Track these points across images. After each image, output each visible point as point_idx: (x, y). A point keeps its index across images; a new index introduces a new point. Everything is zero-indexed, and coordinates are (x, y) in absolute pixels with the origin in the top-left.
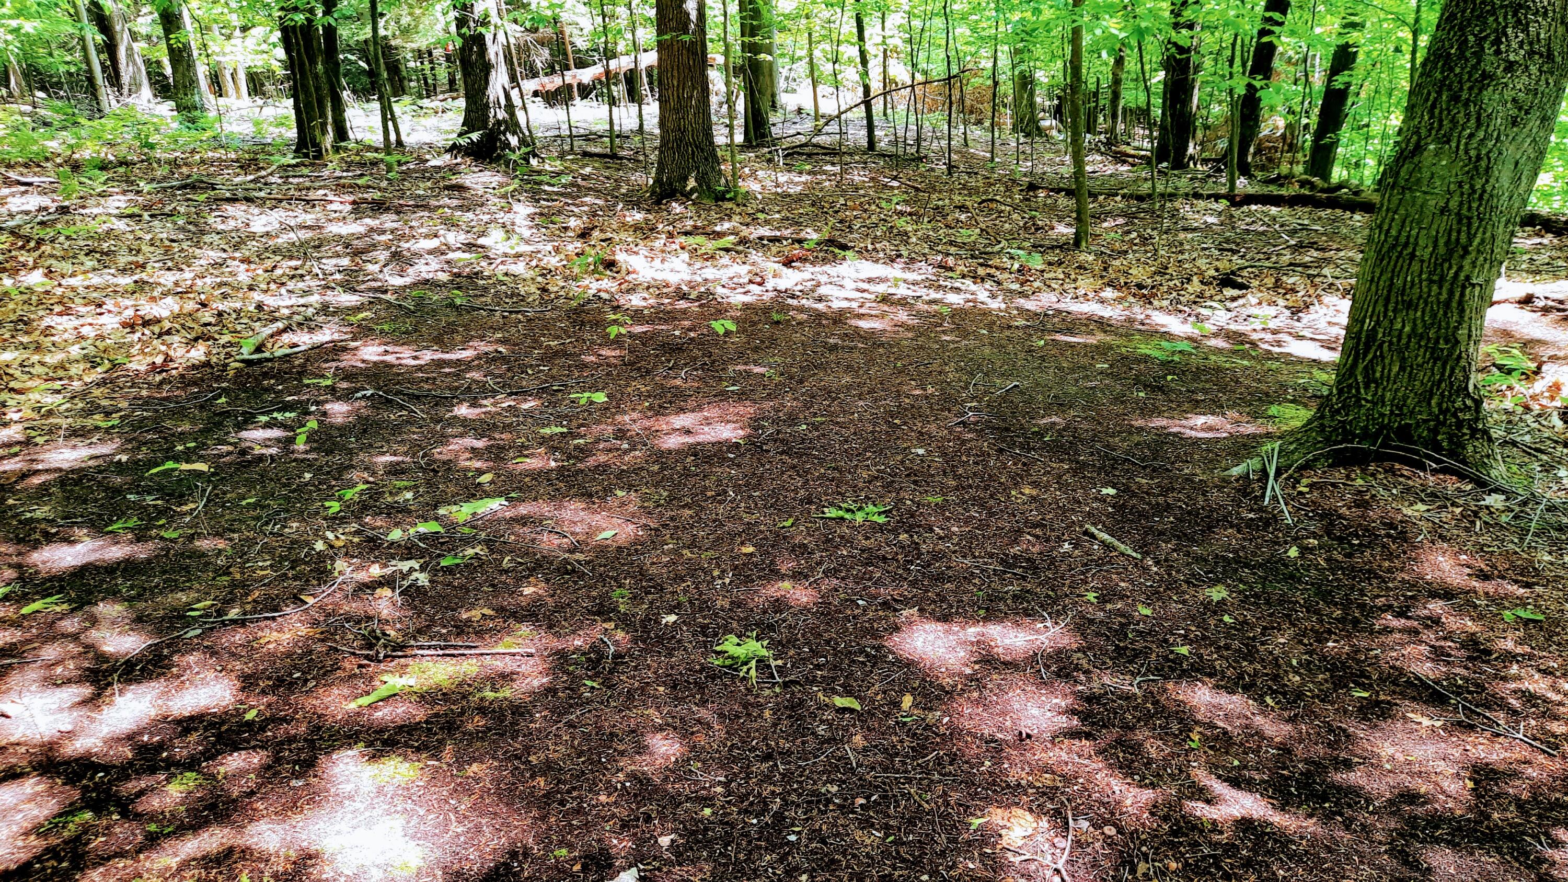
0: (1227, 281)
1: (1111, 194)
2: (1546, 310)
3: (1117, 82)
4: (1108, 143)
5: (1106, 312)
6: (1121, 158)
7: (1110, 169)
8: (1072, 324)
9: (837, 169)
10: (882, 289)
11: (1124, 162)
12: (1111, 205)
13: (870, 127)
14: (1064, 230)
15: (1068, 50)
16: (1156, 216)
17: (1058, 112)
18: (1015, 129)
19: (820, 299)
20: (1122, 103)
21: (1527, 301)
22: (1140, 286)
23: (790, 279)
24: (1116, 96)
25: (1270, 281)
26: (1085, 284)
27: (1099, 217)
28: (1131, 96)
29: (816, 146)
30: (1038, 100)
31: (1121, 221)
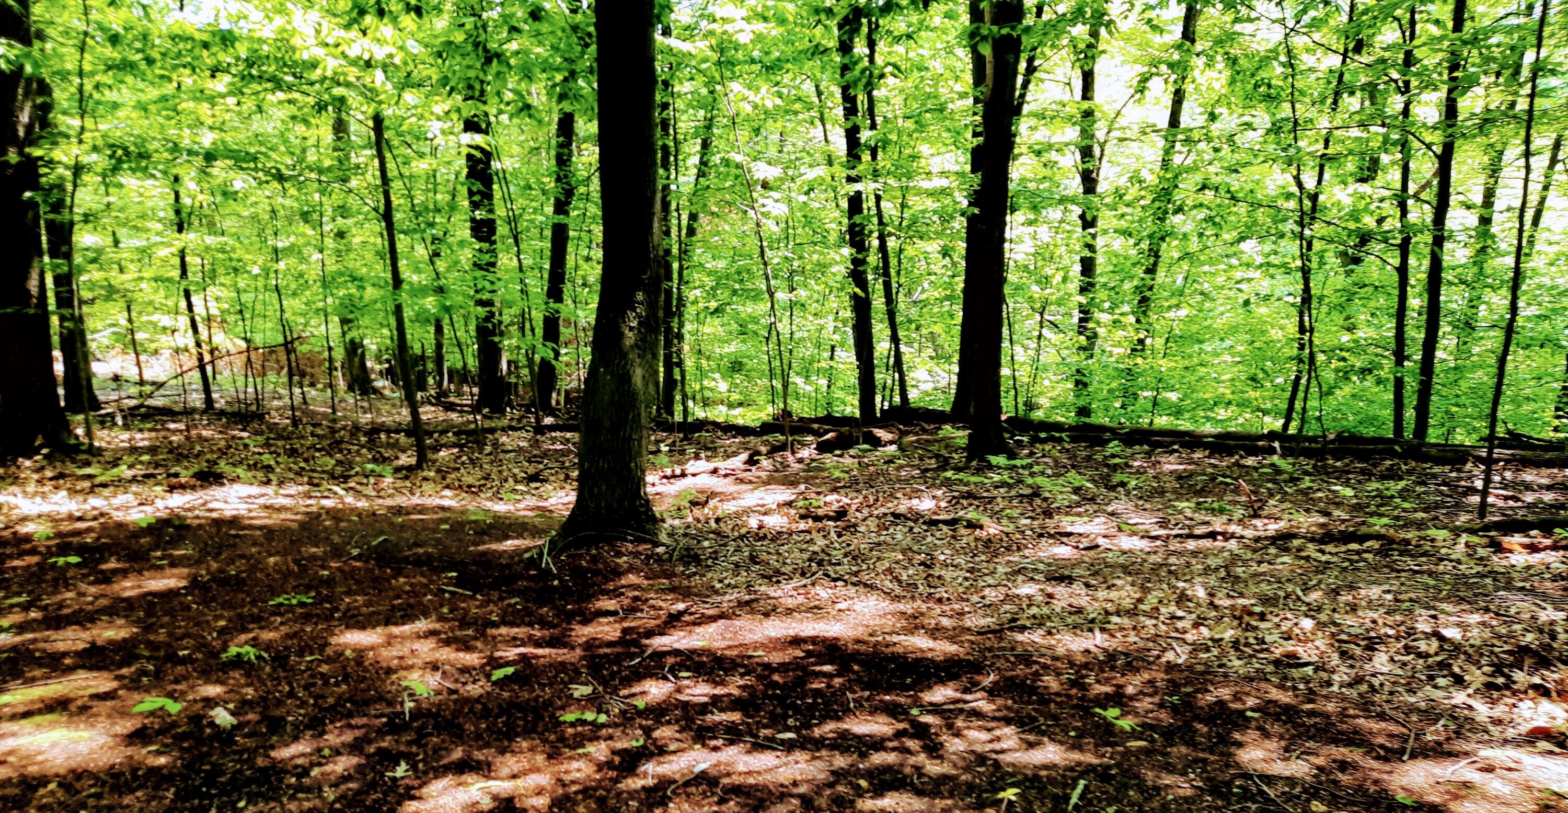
0: (534, 478)
1: (444, 432)
2: (726, 476)
3: (439, 346)
4: (438, 396)
5: (446, 503)
6: (450, 407)
7: (442, 416)
8: (422, 509)
9: (182, 426)
10: (262, 501)
11: (454, 410)
12: (444, 440)
13: (207, 390)
14: (406, 459)
15: (393, 321)
16: (481, 445)
17: (389, 373)
18: (351, 388)
19: (211, 510)
20: (446, 365)
21: (715, 471)
22: (470, 486)
23: (178, 501)
24: (439, 359)
25: (562, 477)
26: (428, 487)
27: (436, 449)
28: (452, 359)
29: (148, 407)
30: (369, 364)
31: (456, 450)
